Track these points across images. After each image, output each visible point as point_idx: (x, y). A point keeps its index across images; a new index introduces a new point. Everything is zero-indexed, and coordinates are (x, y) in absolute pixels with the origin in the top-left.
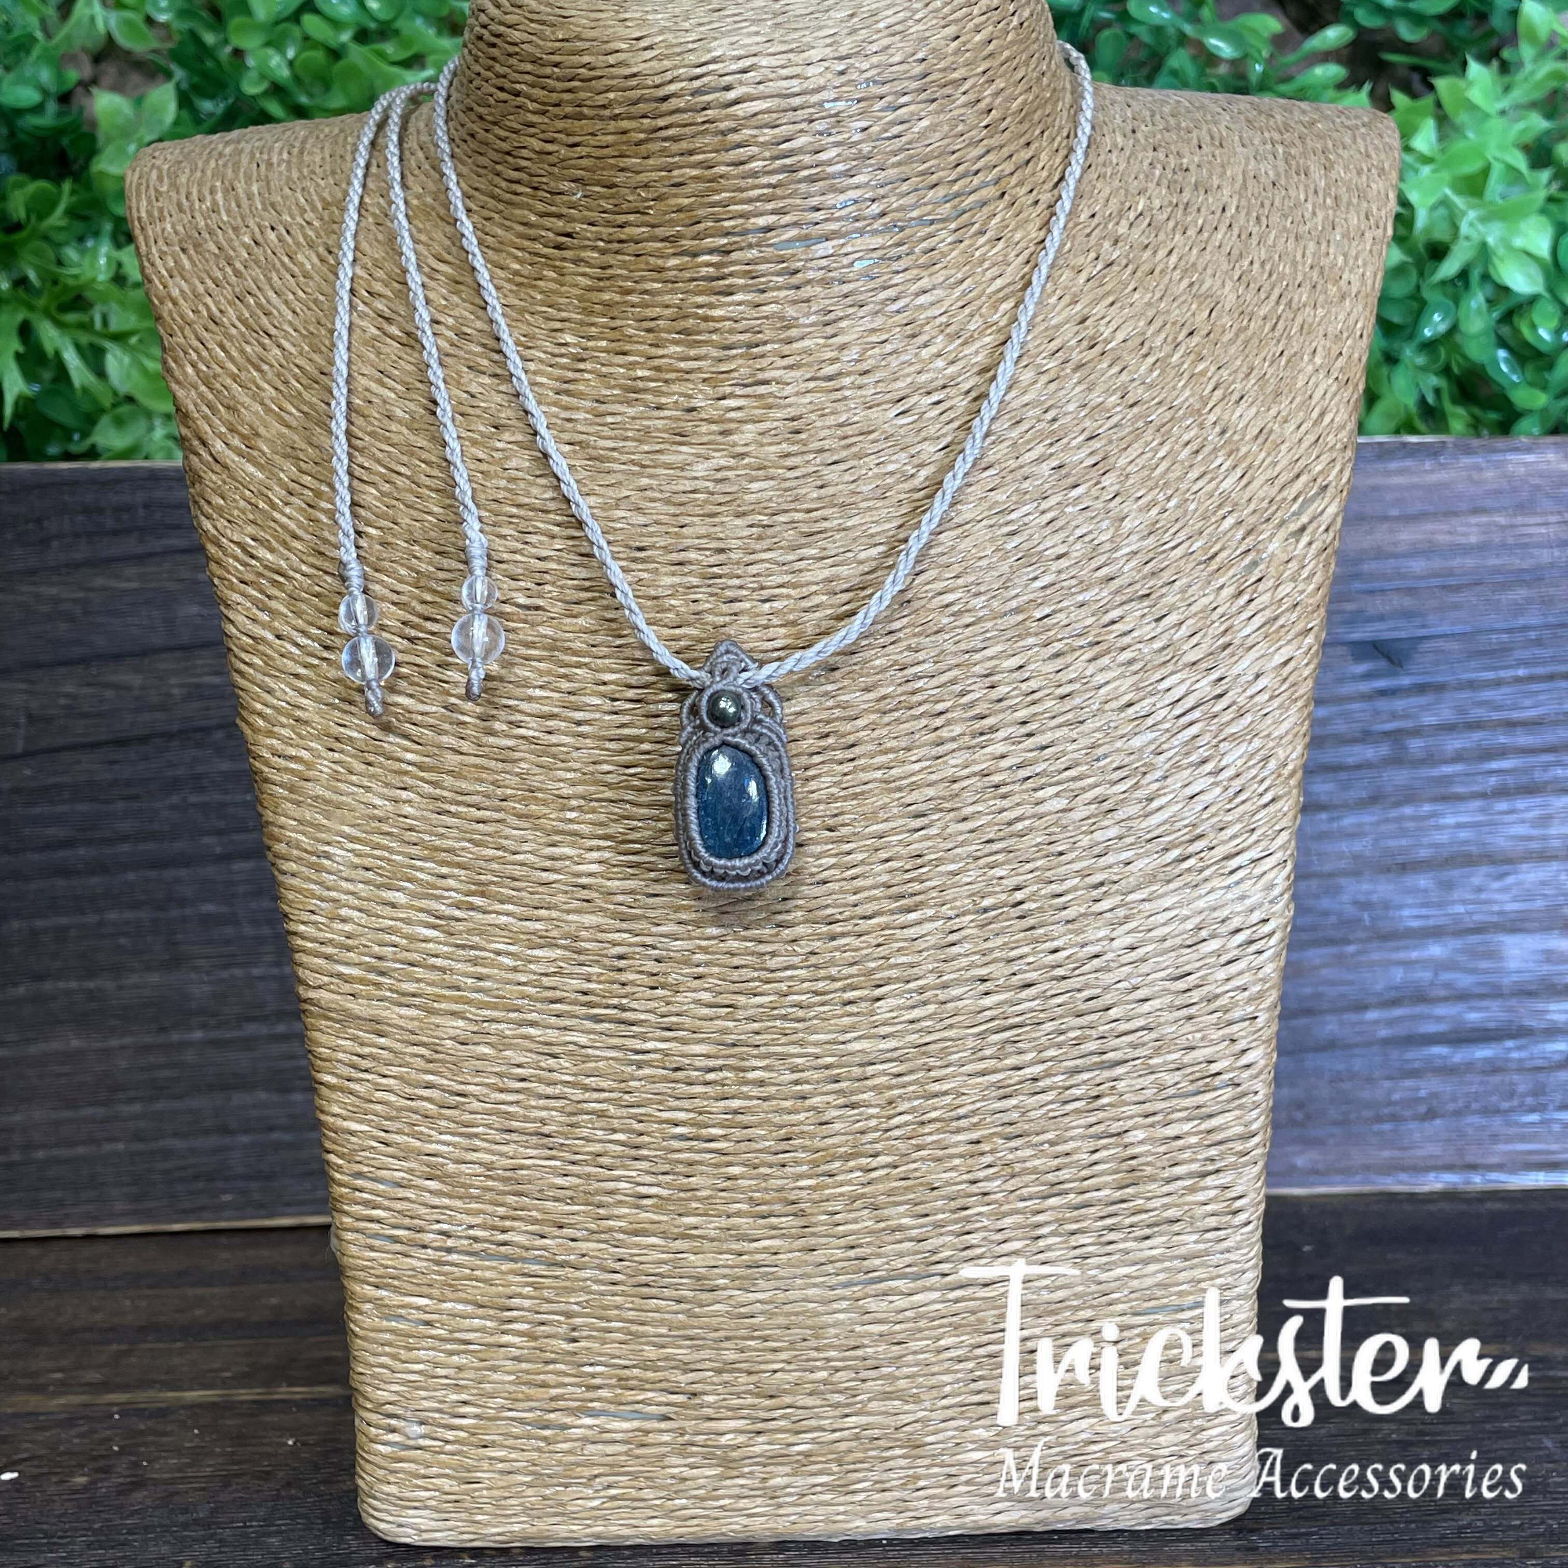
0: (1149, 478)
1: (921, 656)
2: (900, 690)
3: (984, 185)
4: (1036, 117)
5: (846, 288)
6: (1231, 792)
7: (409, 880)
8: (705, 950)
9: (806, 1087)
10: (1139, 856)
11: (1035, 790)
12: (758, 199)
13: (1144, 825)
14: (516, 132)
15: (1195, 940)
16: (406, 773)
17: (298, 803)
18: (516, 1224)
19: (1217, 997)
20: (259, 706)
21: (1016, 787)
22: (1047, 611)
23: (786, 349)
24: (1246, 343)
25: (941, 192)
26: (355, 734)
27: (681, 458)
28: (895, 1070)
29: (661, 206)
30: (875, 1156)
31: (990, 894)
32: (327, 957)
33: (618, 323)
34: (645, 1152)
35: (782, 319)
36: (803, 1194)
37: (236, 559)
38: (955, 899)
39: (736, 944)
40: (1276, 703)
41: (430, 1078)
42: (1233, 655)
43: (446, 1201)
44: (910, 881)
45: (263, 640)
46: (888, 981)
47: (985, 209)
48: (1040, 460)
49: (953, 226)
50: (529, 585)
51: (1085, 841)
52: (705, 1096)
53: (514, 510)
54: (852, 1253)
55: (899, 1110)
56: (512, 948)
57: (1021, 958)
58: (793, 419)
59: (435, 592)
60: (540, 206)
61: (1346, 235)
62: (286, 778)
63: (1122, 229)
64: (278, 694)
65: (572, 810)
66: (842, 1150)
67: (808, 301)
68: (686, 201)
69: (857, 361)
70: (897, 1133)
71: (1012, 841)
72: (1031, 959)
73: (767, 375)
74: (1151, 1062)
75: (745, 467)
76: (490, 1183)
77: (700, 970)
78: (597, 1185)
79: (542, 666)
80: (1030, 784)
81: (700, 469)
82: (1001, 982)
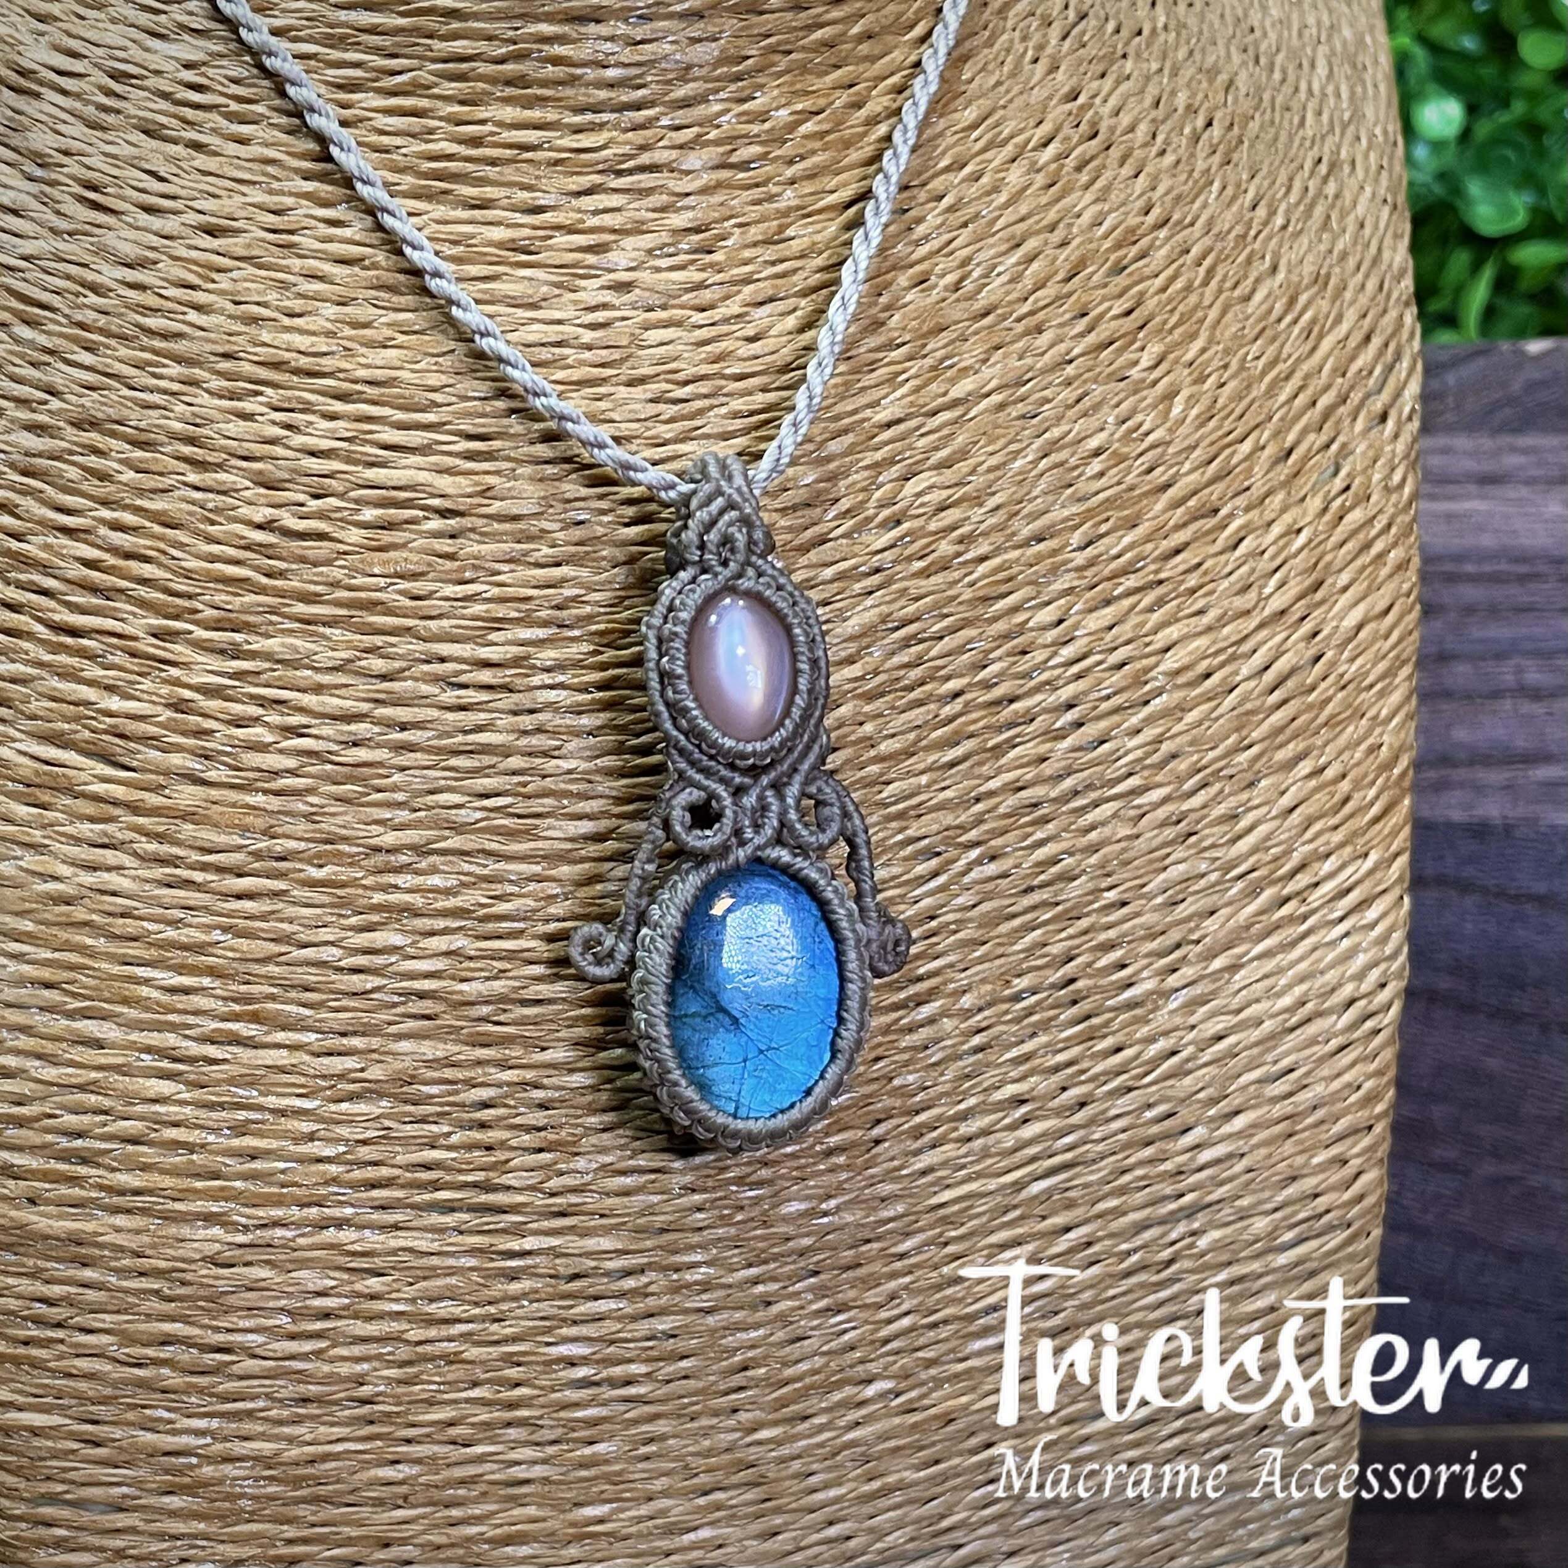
6: (1337, 799)
13: (1233, 853)
15: (1297, 1020)
21: (1059, 807)
27: (530, 288)
30: (868, 1381)
31: (1029, 971)
38: (981, 982)
40: (1381, 668)
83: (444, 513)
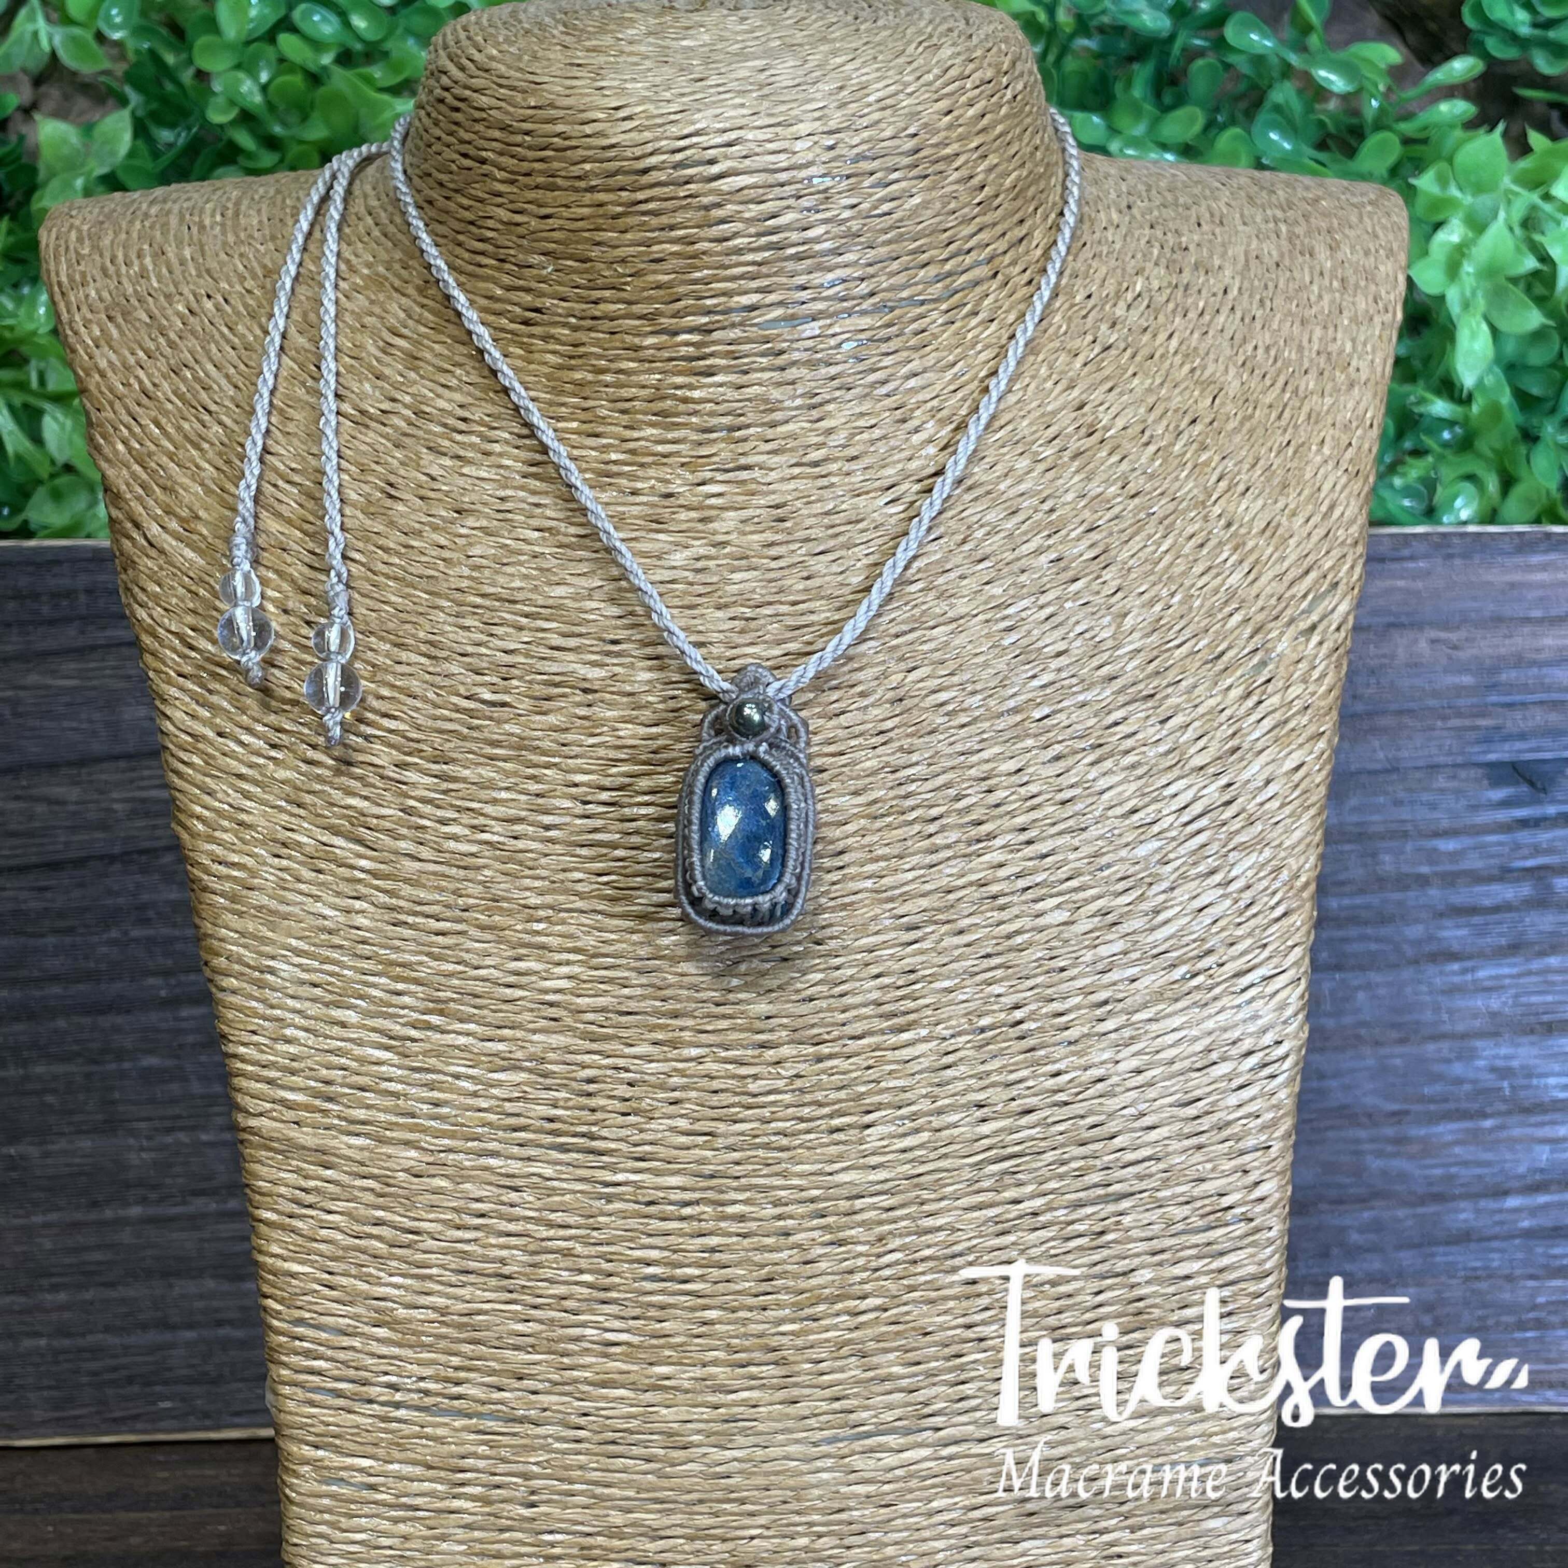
0: (1152, 572)
1: (915, 758)
2: (892, 794)
3: (977, 264)
4: (1030, 193)
5: (833, 370)
6: (1242, 904)
7: (361, 997)
8: (682, 1073)
9: (790, 1222)
10: (1145, 973)
11: (1035, 901)
12: (742, 277)
13: (1150, 939)
14: (481, 201)
15: (1205, 1062)
16: (359, 881)
17: (240, 914)
18: (472, 1375)
19: (1229, 1124)
20: (198, 809)
21: (1015, 898)
22: (1046, 711)
23: (770, 433)
24: (1251, 432)
25: (932, 271)
26: (305, 840)
27: (658, 546)
28: (886, 1204)
29: (639, 282)
30: (864, 1297)
31: (987, 1013)
32: (270, 1082)
33: (590, 403)
34: (614, 1295)
35: (766, 401)
36: (785, 1340)
37: (174, 650)
38: (950, 1018)
39: (715, 1066)
40: (1287, 810)
41: (380, 1213)
42: (1242, 759)
43: (396, 1351)
44: (902, 998)
45: (204, 737)
46: (879, 1107)
47: (979, 290)
48: (1038, 552)
49: (944, 307)
50: (495, 680)
51: (1088, 956)
52: (681, 1233)
53: (478, 600)
54: (837, 1405)
55: (890, 1247)
56: (471, 1071)
57: (1020, 1081)
58: (777, 507)
59: (393, 686)
60: (506, 280)
61: (1354, 320)
62: (227, 886)
63: (1120, 311)
64: (220, 795)
65: (539, 921)
66: (827, 1291)
67: (793, 383)
68: (666, 278)
69: (844, 446)
70: (887, 1272)
71: (1011, 956)
72: (1031, 1083)
73: (750, 460)
74: (1160, 1195)
75: (726, 556)
76: (444, 1330)
77: (676, 1094)
78: (561, 1331)
79: (508, 766)
80: (1029, 895)
81: (678, 558)
82: (999, 1108)
83: (585, 691)
